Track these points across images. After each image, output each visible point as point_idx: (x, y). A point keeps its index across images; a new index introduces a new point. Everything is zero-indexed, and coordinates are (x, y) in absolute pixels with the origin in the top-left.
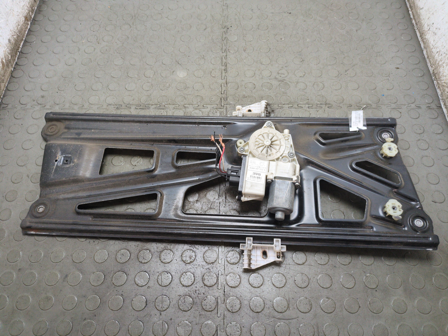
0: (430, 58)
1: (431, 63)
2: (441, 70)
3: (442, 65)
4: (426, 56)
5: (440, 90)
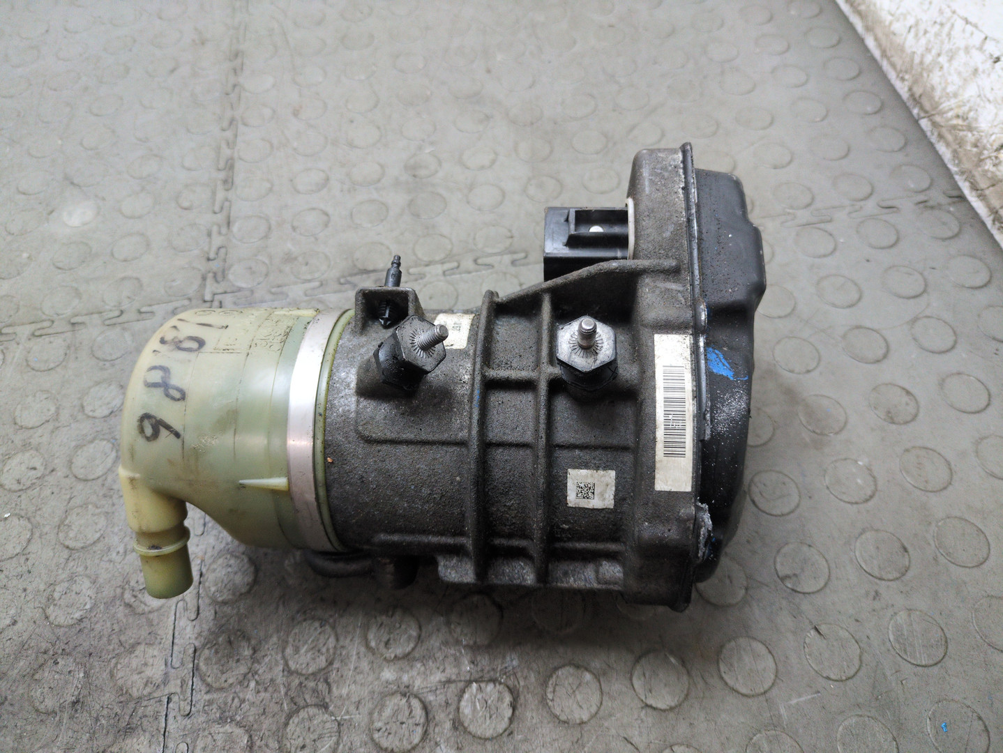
0: (889, 53)
1: (898, 67)
2: (935, 79)
3: (935, 62)
4: (877, 53)
5: (948, 145)
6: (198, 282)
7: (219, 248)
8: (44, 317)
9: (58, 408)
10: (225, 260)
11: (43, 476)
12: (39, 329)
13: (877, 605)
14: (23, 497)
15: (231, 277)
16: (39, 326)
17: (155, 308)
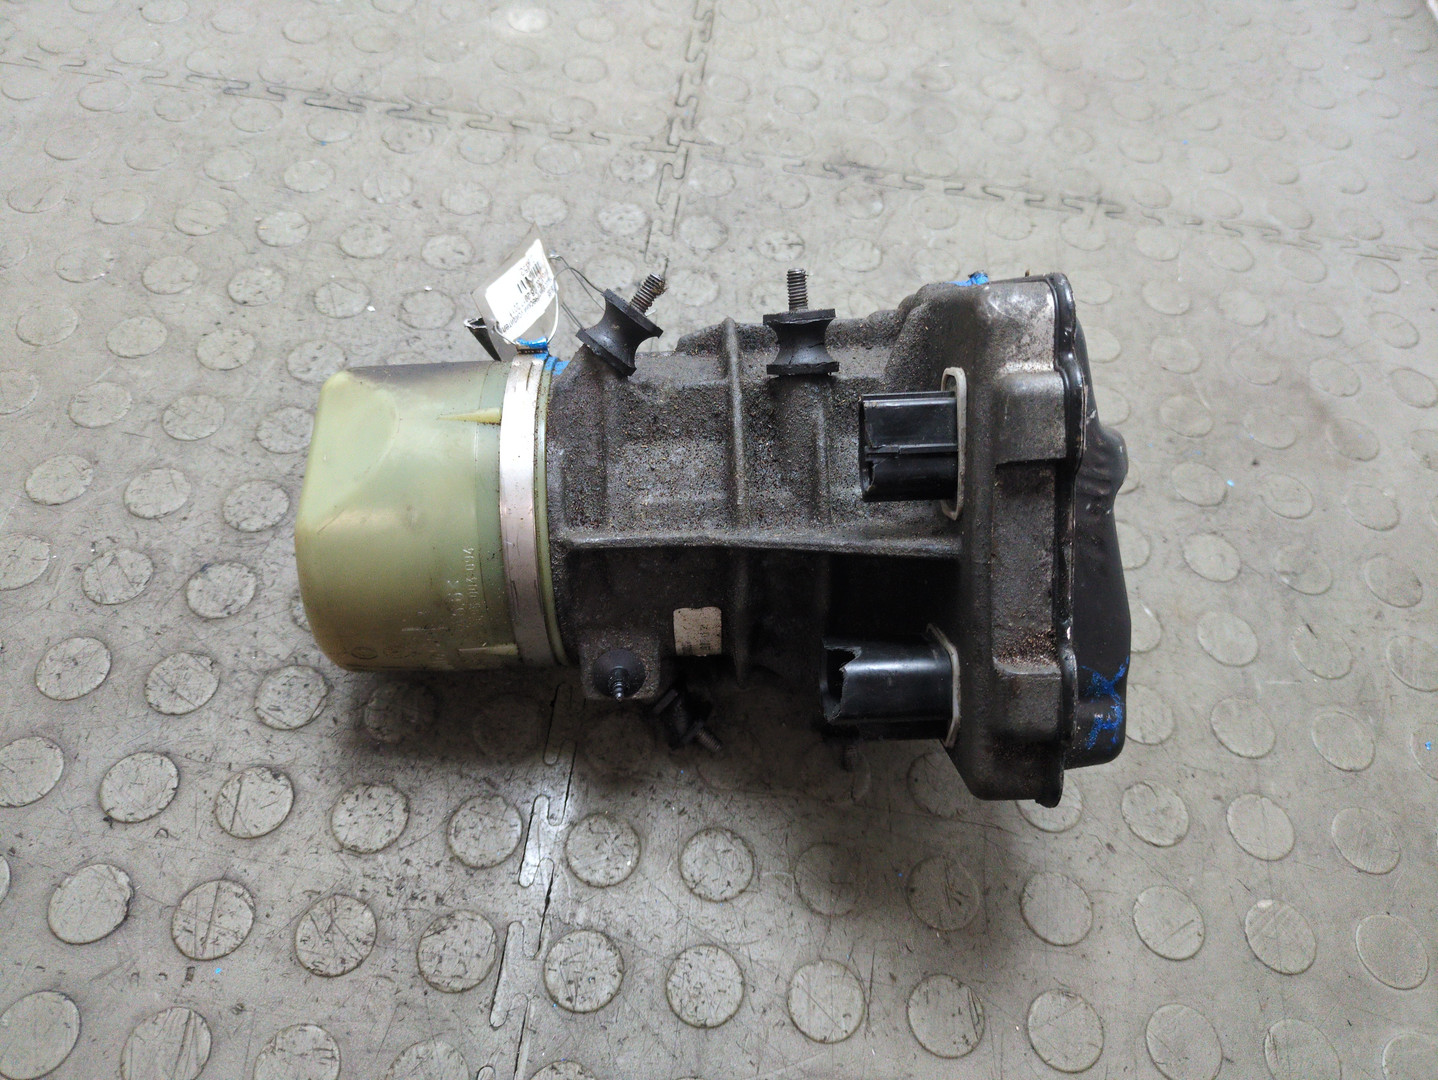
6: (663, 123)
7: (690, 97)
8: (481, 110)
9: (491, 204)
10: (695, 111)
11: (469, 264)
12: (475, 121)
13: (1378, 623)
14: (447, 276)
15: (701, 127)
16: (475, 117)
17: (611, 135)
